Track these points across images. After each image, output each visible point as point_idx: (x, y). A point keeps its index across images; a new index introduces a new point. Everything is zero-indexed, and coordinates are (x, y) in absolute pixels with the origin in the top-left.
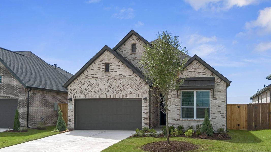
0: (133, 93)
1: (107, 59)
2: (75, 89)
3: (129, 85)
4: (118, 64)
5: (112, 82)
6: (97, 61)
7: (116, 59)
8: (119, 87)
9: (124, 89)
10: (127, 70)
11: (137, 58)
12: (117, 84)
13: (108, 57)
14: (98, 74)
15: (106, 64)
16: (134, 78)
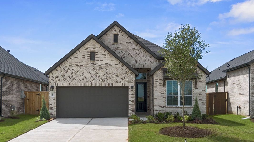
0: (119, 82)
1: (92, 47)
2: (58, 76)
3: (115, 74)
4: (104, 53)
5: (97, 71)
6: (82, 49)
7: (101, 48)
8: (105, 76)
9: (110, 77)
10: (113, 60)
11: (119, 49)
12: (103, 73)
13: (93, 45)
14: (83, 63)
15: (91, 52)
16: (120, 67)
